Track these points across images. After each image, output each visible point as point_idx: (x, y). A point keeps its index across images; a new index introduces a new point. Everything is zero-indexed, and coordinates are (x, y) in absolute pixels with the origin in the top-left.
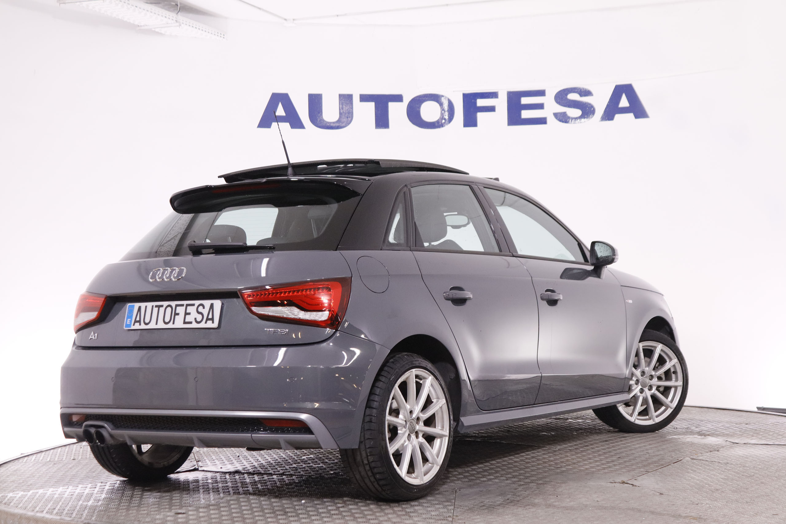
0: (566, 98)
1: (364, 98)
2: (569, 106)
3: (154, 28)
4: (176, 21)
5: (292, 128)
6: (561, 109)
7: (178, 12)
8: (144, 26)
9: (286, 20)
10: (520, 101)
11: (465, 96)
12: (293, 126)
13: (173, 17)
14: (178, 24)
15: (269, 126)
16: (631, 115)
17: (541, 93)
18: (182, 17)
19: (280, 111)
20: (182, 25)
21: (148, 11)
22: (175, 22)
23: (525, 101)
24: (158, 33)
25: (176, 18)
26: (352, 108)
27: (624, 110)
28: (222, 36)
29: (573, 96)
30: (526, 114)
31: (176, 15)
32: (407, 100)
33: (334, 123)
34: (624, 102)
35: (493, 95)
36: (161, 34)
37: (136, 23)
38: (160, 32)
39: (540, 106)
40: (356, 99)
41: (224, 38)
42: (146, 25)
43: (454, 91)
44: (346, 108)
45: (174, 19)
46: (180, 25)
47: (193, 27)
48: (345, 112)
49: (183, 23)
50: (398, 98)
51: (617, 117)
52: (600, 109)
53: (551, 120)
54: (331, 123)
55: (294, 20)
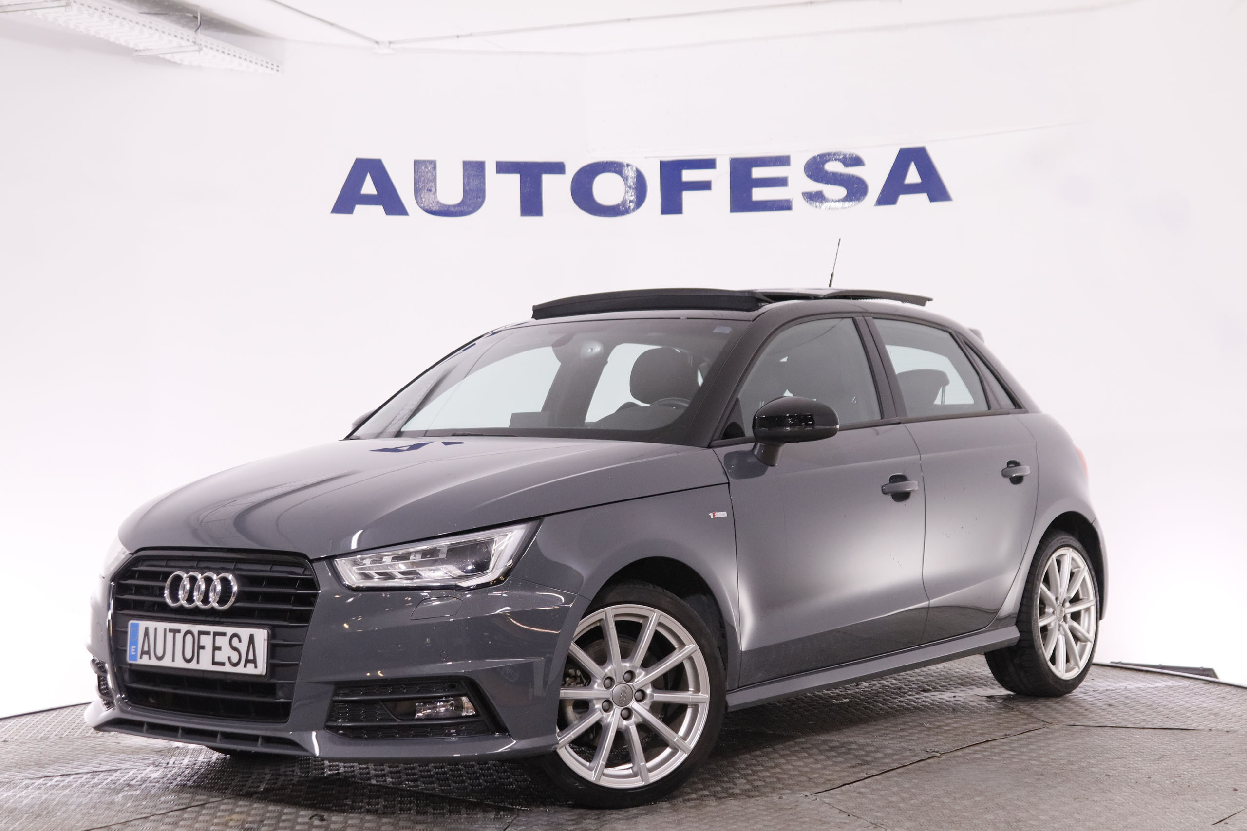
0: (823, 168)
1: (504, 168)
2: (827, 182)
3: (162, 54)
4: (195, 43)
5: (387, 214)
6: (815, 186)
7: (198, 29)
8: (144, 50)
9: (377, 43)
10: (750, 173)
11: (664, 165)
12: (389, 211)
13: (189, 36)
14: (196, 48)
15: (350, 210)
16: (924, 196)
17: (783, 161)
18: (203, 37)
19: (369, 187)
20: (204, 49)
21: (144, 26)
22: (193, 44)
23: (757, 173)
24: (169, 62)
25: (195, 38)
26: (484, 183)
27: (913, 189)
28: (275, 67)
29: (833, 167)
30: (759, 194)
31: (194, 33)
32: (571, 170)
33: (454, 206)
34: (913, 176)
35: (709, 164)
36: (175, 63)
37: (131, 45)
38: (172, 60)
39: (781, 182)
40: (490, 170)
41: (277, 70)
42: (148, 49)
43: (646, 157)
44: (474, 183)
45: (191, 39)
46: (200, 50)
47: (223, 52)
48: (472, 188)
49: (206, 46)
50: (557, 168)
51: (903, 199)
52: (875, 187)
53: (799, 203)
54: (449, 206)
55: (390, 43)
